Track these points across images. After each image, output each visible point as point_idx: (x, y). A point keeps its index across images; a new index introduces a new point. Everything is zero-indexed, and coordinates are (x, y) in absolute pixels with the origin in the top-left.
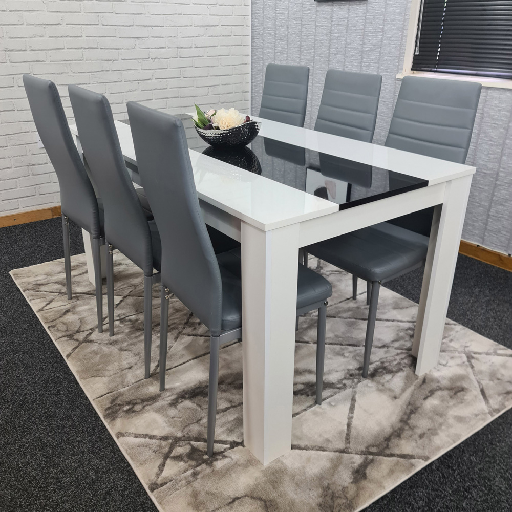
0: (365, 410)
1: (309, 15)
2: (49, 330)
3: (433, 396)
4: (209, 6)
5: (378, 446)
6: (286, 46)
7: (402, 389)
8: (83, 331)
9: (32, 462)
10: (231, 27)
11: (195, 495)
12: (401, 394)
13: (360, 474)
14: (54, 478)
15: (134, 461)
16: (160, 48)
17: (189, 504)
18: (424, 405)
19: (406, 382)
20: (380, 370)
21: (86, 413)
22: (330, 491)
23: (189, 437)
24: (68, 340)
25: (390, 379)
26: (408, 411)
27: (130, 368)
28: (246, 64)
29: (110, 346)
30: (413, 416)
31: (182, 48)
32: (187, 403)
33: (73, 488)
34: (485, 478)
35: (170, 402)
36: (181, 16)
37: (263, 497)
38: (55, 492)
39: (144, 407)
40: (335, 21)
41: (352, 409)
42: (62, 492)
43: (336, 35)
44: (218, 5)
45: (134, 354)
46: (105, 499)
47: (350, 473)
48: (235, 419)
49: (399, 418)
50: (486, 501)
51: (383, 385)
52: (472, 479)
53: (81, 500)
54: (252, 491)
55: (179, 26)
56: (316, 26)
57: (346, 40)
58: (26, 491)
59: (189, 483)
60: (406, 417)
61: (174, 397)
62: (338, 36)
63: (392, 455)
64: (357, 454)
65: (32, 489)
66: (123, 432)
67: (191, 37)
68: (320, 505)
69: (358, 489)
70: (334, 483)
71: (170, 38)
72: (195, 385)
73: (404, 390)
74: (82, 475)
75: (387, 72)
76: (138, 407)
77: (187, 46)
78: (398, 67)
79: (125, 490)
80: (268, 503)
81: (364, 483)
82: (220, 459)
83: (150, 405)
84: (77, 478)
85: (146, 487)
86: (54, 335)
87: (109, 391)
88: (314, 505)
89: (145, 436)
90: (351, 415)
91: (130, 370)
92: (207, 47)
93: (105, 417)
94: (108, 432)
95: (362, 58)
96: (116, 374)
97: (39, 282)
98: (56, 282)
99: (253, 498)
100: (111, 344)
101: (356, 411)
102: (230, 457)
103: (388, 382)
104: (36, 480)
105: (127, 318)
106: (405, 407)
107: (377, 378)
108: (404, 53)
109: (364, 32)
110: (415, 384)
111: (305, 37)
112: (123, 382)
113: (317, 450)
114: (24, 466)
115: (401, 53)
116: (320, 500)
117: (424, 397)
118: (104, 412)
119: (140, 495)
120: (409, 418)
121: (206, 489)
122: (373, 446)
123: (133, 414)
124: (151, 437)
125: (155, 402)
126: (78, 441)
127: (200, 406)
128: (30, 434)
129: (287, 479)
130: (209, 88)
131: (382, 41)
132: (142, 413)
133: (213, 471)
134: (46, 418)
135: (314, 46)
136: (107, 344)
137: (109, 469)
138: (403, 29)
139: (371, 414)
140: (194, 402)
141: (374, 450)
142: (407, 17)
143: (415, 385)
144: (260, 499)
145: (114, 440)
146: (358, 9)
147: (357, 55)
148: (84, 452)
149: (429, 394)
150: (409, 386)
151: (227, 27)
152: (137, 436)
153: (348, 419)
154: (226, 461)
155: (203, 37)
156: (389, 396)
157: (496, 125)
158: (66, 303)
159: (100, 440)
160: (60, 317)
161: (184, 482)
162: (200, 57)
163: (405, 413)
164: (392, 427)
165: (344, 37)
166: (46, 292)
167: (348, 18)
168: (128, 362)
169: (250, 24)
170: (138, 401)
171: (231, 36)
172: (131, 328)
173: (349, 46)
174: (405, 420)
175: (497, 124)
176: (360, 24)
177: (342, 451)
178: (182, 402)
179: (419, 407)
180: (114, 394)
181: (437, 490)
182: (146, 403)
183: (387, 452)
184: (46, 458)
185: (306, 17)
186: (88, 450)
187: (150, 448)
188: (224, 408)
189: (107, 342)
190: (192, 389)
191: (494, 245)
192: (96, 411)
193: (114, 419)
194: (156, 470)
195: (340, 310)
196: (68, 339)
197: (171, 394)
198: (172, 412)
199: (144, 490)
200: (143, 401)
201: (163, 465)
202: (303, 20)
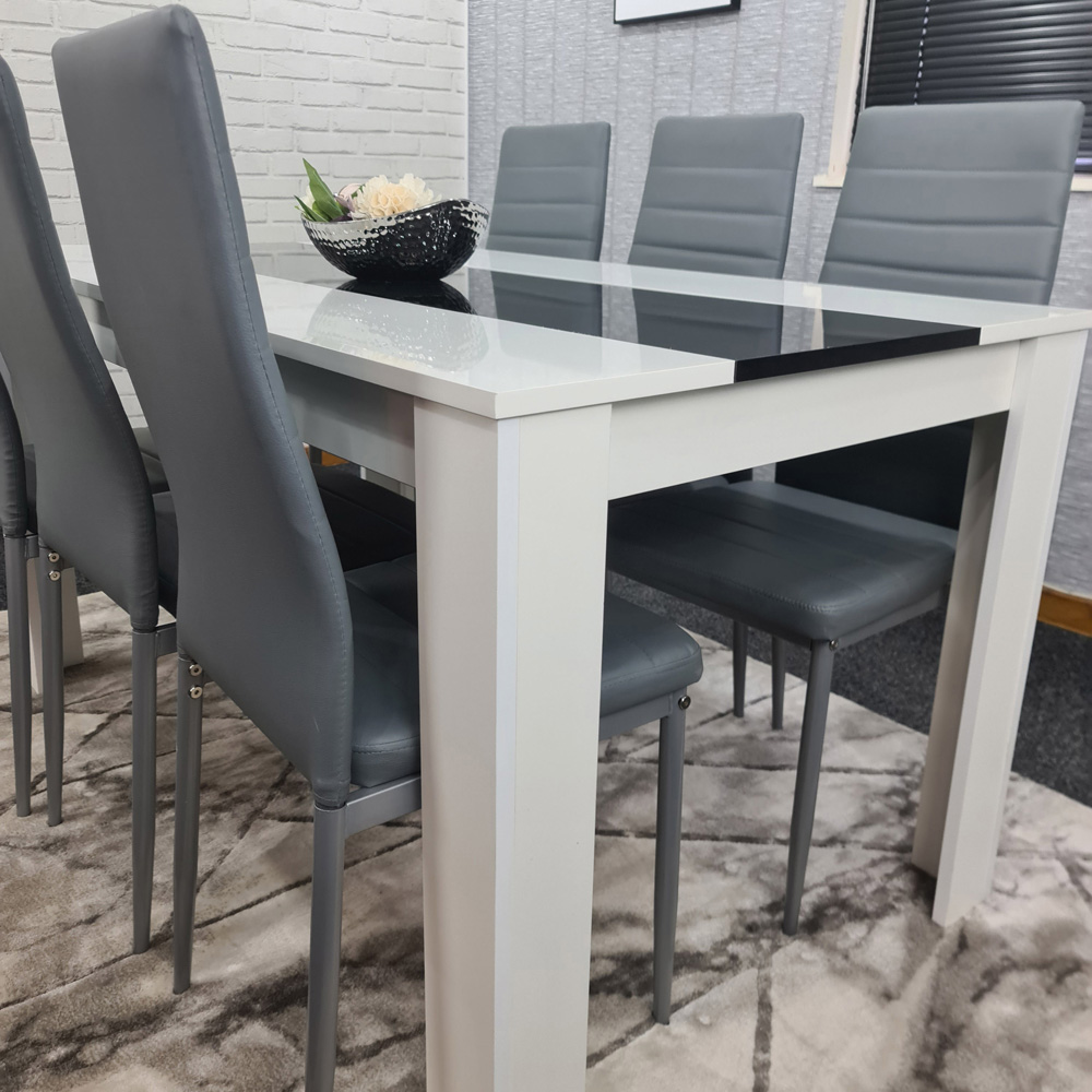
0: (803, 1040)
1: (602, 57)
3: (998, 988)
4: (369, 39)
7: (903, 969)
10: (420, 91)
12: (902, 985)
16: (250, 125)
18: (976, 1019)
19: (911, 945)
20: (832, 911)
25: (864, 938)
26: (933, 1040)
27: (92, 920)
29: (44, 854)
30: (949, 1055)
31: (303, 129)
32: (257, 1032)
35: (200, 1028)
36: (301, 55)
39: (113, 1051)
40: (663, 67)
41: (763, 1035)
43: (665, 97)
44: (390, 40)
45: (113, 877)
48: (403, 1082)
49: (910, 1063)
51: (846, 957)
55: (296, 78)
56: (619, 81)
57: (690, 106)
60: (929, 1060)
61: (214, 1012)
62: (672, 100)
67: (326, 106)
71: (274, 105)
73: (908, 972)
76: (94, 1051)
77: (315, 127)
78: (817, 161)
83: (134, 1041)
87: (12, 998)
90: (761, 1057)
91: (92, 928)
92: (364, 132)
96: (43, 940)
100: (46, 848)
101: (776, 1042)
103: (858, 946)
105: (109, 774)
106: (921, 1025)
107: (825, 935)
108: (831, 127)
109: (733, 85)
110: (937, 951)
111: (595, 108)
112: (61, 967)
117: (971, 993)
120: (939, 1064)
123: (75, 1075)
125: (155, 1031)
131: (777, 103)
132: (107, 1070)
136: (35, 848)
138: (828, 70)
139: (823, 1053)
140: (277, 1028)
142: (834, 43)
143: (939, 956)
146: (716, 34)
149: (985, 984)
150: (922, 960)
151: (411, 90)
153: (755, 1069)
155: (355, 110)
156: (870, 991)
157: (1065, 284)
162: (347, 153)
163: (925, 1048)
165: (686, 102)
167: (693, 56)
168: (89, 901)
169: (465, 86)
170: (100, 1029)
171: (420, 111)
172: (116, 800)
174: (929, 1069)
175: (1069, 280)
176: (724, 68)
178: (240, 1026)
179: (962, 1026)
180: (25, 1008)
182: (121, 1036)
185: (596, 63)
188: (370, 1042)
189: (36, 843)
190: (277, 984)
191: (1074, 581)
195: (705, 743)
197: (207, 1002)
198: (205, 1063)
200: (115, 1027)
202: (588, 70)
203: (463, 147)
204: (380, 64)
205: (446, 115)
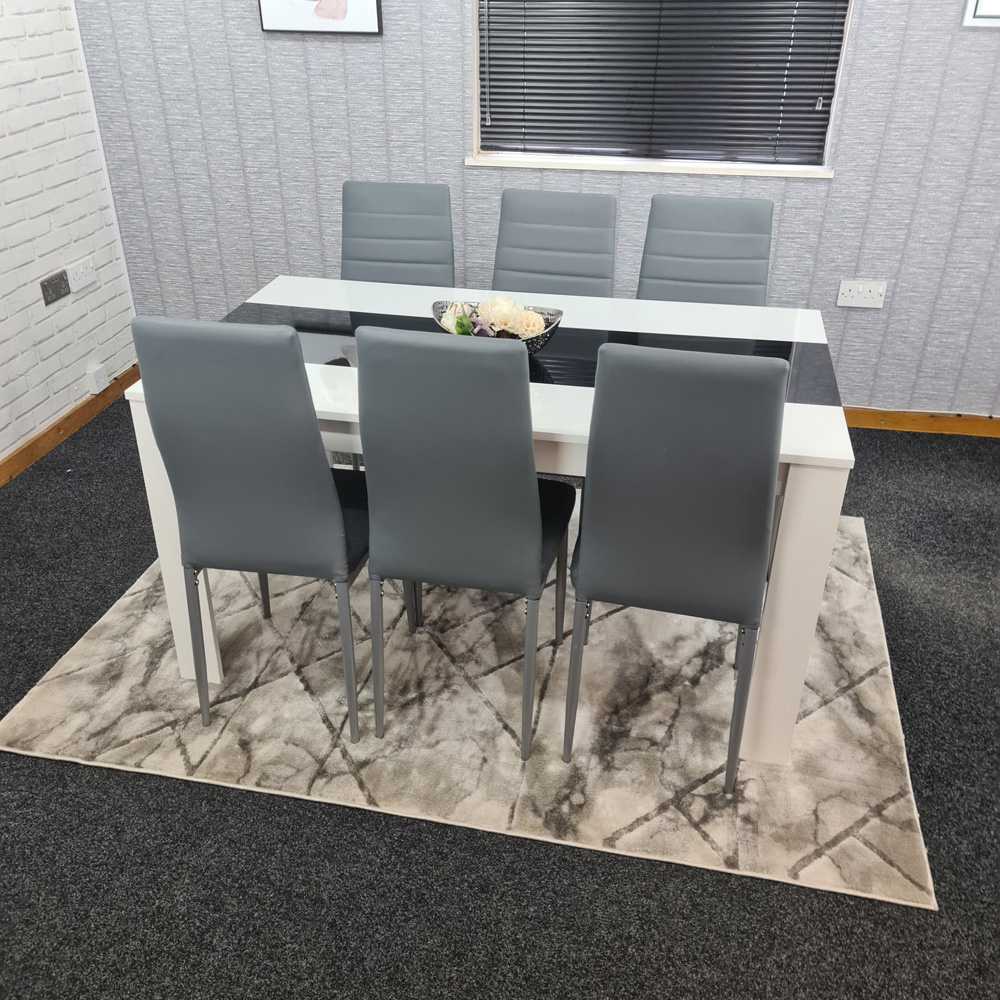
1: (248, 55)
2: (265, 787)
4: (15, 42)
5: (842, 678)
6: (197, 111)
8: (328, 756)
9: (562, 946)
10: (54, 79)
11: (778, 838)
13: (864, 713)
14: (615, 940)
15: (671, 854)
17: (788, 850)
21: (522, 850)
22: (868, 746)
23: (683, 790)
24: (327, 783)
28: (94, 150)
29: (405, 750)
30: (828, 630)
32: (621, 755)
33: (653, 931)
34: (935, 652)
35: (600, 767)
37: (833, 793)
38: (642, 950)
39: (584, 794)
40: (314, 69)
42: (651, 944)
43: (321, 93)
44: (27, 38)
45: (458, 740)
46: (702, 913)
47: (857, 718)
48: (694, 739)
49: (820, 639)
50: (960, 673)
52: (930, 660)
53: (682, 934)
54: (816, 795)
56: (270, 76)
57: (347, 103)
58: (611, 976)
59: (756, 831)
60: (823, 634)
61: (595, 759)
62: (328, 96)
63: (862, 679)
64: (838, 696)
65: (614, 969)
66: (610, 835)
68: (879, 765)
69: (883, 727)
70: (861, 737)
72: (594, 730)
74: (638, 911)
75: (444, 155)
76: (577, 798)
78: (464, 147)
79: (705, 889)
80: (844, 795)
81: (877, 719)
82: (745, 788)
83: (585, 786)
84: (640, 919)
85: (723, 869)
86: (294, 789)
87: (510, 805)
88: (875, 768)
89: (638, 822)
91: (490, 762)
92: (28, 129)
93: (559, 836)
94: (585, 849)
95: (388, 135)
96: (479, 779)
97: (91, 729)
98: (128, 712)
99: (825, 800)
100: (401, 747)
102: (750, 779)
104: (601, 958)
109: (384, 90)
111: (246, 96)
112: (507, 783)
113: (804, 717)
114: (559, 957)
115: (464, 124)
116: (872, 760)
118: (548, 831)
119: (727, 882)
120: (827, 634)
121: (779, 824)
122: (840, 680)
123: (585, 809)
124: (646, 818)
125: (585, 779)
126: (569, 885)
127: (639, 749)
128: (499, 921)
129: (823, 761)
130: (50, 214)
131: (424, 105)
132: (593, 800)
133: (757, 804)
134: (482, 891)
135: (272, 114)
136: (396, 750)
137: (656, 884)
138: (464, 86)
140: (626, 750)
141: (844, 683)
144: (832, 796)
145: (608, 853)
146: (363, 49)
147: (376, 128)
148: (597, 890)
151: (50, 79)
152: (630, 828)
154: (751, 785)
155: (19, 110)
158: (216, 734)
159: (593, 865)
160: (249, 758)
161: (750, 835)
164: (826, 651)
165: (342, 98)
166: (141, 736)
167: (344, 65)
168: (468, 755)
169: (83, 65)
170: (567, 791)
171: (59, 97)
172: (389, 709)
173: (356, 114)
174: (826, 637)
176: (374, 76)
177: (825, 702)
178: (613, 758)
180: (522, 804)
181: (923, 687)
182: (577, 787)
183: (856, 678)
184: (567, 929)
185: (241, 59)
186: (599, 885)
187: (665, 830)
188: (664, 734)
189: (390, 748)
192: (531, 840)
193: (575, 831)
194: (707, 845)
196: (324, 780)
198: (621, 776)
199: (722, 873)
200: (570, 787)
201: (705, 836)
202: (233, 64)
203: (92, 121)
204: (25, 62)
205: (75, 96)
